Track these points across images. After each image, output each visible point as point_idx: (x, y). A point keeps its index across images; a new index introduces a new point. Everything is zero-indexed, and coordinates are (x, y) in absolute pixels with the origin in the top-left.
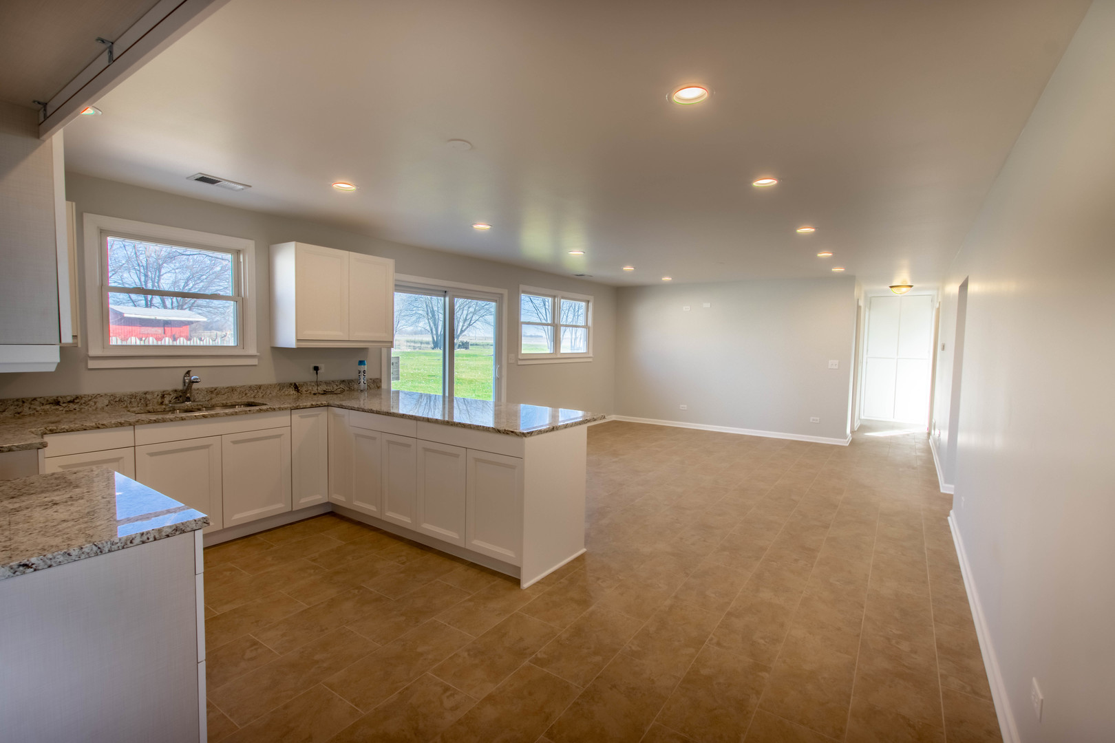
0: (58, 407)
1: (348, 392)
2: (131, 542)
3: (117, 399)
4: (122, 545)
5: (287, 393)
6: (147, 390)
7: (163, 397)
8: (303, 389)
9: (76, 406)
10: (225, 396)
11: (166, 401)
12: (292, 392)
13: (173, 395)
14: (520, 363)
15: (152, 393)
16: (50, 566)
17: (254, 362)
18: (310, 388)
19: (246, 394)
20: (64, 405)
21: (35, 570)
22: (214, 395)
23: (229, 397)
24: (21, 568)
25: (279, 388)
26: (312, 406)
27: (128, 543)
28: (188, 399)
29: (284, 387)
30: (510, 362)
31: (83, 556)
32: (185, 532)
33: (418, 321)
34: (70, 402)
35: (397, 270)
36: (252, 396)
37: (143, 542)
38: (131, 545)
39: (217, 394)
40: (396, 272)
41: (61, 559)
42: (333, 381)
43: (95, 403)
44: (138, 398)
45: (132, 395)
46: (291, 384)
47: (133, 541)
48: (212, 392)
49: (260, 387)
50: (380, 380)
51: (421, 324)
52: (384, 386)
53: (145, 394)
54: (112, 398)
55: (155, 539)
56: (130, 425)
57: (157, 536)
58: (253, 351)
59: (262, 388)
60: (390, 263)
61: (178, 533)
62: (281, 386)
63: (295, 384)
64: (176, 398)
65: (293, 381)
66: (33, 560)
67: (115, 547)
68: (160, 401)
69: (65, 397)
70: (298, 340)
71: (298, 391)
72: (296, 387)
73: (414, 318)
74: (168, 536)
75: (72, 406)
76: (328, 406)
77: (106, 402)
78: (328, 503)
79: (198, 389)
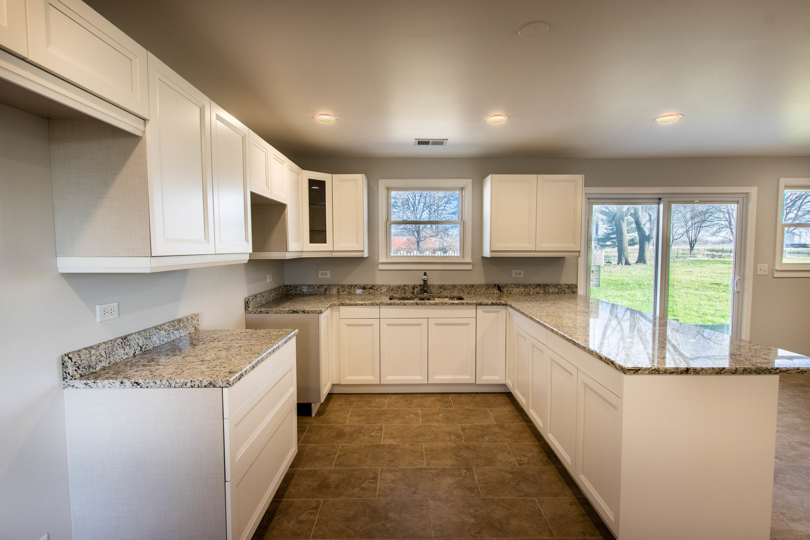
0: (365, 291)
1: (542, 295)
2: (186, 385)
3: (391, 288)
4: (181, 385)
5: (492, 291)
6: (406, 284)
7: (414, 289)
8: (505, 290)
9: (372, 291)
10: (449, 291)
11: (415, 291)
12: (496, 291)
13: (419, 288)
14: (777, 275)
15: (408, 286)
16: (147, 387)
17: (469, 267)
18: (510, 289)
19: (463, 291)
20: (368, 290)
21: (141, 387)
22: (442, 290)
23: (451, 292)
24: (135, 384)
25: (486, 287)
26: (492, 304)
27: (184, 384)
28: (425, 291)
29: (489, 287)
30: (759, 273)
31: (162, 386)
32: (215, 387)
33: (719, 230)
34: (370, 288)
35: (586, 185)
36: (467, 292)
37: (192, 387)
38: (185, 386)
39: (445, 289)
40: (584, 186)
41: (152, 385)
42: (530, 285)
43: (381, 290)
44: (401, 288)
45: (398, 286)
46: (495, 285)
47: (187, 384)
48: (441, 288)
49: (472, 286)
50: (576, 286)
51: (723, 234)
52: (581, 291)
53: (405, 286)
54: (389, 287)
55: (198, 387)
56: (377, 305)
57: (199, 385)
58: (469, 260)
59: (474, 287)
60: (580, 178)
61: (211, 386)
62: (488, 286)
63: (498, 285)
64: (421, 290)
65: (497, 283)
66: (140, 381)
67: (177, 385)
68: (412, 291)
69: (368, 285)
70: (492, 251)
71: (501, 291)
72: (499, 288)
73: (715, 229)
74: (206, 387)
75: (371, 291)
76: (506, 305)
77: (386, 290)
78: (504, 385)
79: (433, 285)
